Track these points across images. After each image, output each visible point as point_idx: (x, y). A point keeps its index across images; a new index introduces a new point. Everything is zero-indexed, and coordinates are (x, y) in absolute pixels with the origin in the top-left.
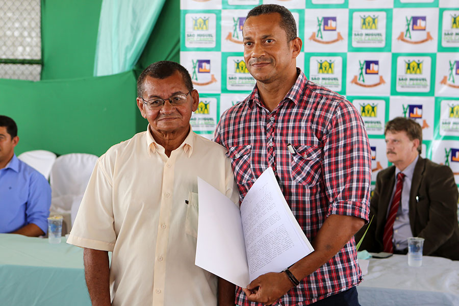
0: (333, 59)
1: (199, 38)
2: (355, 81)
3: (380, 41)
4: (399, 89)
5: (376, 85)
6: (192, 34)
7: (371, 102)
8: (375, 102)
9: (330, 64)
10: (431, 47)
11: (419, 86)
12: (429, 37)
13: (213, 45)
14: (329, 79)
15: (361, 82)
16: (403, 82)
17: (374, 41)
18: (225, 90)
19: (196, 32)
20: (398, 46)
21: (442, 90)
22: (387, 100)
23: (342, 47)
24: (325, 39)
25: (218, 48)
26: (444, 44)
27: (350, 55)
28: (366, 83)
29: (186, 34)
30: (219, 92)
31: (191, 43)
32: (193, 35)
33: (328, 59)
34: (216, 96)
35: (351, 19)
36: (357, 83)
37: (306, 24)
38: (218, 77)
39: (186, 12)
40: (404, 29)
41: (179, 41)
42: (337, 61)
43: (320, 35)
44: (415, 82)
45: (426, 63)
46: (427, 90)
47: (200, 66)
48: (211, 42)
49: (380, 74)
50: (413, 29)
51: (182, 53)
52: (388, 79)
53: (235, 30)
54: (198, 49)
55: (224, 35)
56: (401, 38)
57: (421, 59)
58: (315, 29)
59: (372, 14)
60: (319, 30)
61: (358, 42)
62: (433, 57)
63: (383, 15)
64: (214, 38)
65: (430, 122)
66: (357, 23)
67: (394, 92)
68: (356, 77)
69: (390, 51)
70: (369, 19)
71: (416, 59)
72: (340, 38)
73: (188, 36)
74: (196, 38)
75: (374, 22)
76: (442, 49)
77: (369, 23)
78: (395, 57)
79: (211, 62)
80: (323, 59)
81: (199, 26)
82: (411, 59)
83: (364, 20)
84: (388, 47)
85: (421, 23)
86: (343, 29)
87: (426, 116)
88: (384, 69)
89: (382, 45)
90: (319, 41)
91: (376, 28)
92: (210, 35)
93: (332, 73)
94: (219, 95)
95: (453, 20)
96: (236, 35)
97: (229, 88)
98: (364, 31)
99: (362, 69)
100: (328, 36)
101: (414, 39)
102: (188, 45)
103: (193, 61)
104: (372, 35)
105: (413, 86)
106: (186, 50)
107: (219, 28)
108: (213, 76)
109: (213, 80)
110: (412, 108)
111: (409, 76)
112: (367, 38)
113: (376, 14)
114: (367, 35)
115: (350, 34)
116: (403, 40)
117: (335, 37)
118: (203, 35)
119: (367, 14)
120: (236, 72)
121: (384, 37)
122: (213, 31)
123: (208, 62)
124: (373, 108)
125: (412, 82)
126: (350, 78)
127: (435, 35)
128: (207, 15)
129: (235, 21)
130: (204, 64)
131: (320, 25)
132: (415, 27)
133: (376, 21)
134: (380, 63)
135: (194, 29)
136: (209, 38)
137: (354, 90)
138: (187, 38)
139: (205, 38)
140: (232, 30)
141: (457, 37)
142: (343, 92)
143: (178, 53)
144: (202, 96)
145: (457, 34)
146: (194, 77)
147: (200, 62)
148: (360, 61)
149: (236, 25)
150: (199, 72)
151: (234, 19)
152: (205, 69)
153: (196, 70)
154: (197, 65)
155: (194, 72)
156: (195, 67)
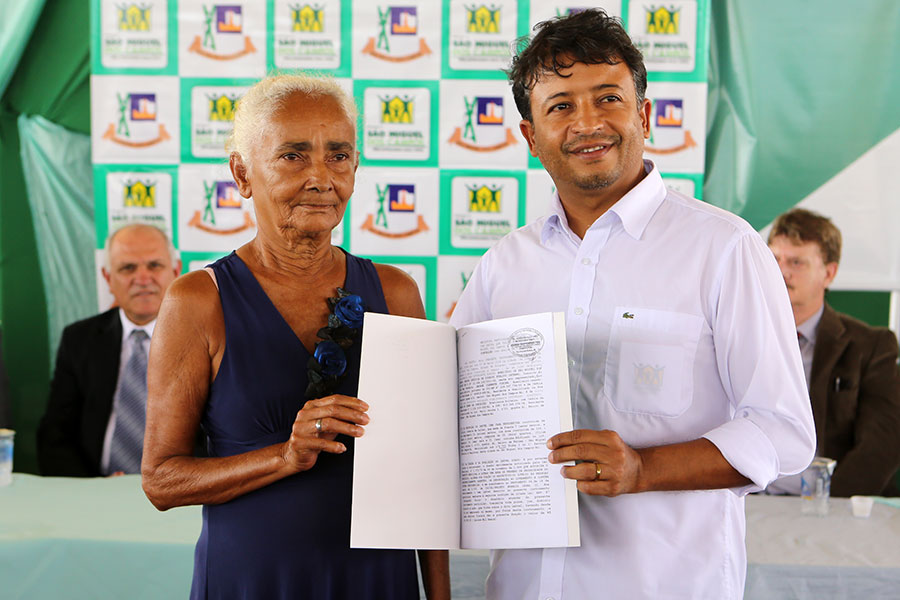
0: (411, 93)
1: (132, 48)
2: (456, 139)
3: (506, 58)
5: (498, 147)
6: (116, 38)
7: (490, 182)
8: (498, 182)
9: (406, 104)
13: (161, 63)
14: (403, 134)
15: (469, 141)
17: (494, 58)
18: (187, 157)
19: (125, 35)
22: (521, 179)
23: (428, 68)
24: (394, 52)
25: (172, 68)
27: (447, 87)
28: (479, 143)
29: (104, 38)
30: (176, 161)
31: (114, 57)
32: (119, 42)
33: (402, 93)
34: (170, 169)
35: (446, 12)
36: (460, 144)
37: (356, 20)
38: (174, 130)
41: (87, 58)
42: (420, 98)
43: (383, 44)
47: (135, 107)
48: (156, 56)
49: (507, 124)
51: (97, 83)
53: (208, 32)
54: (130, 72)
55: (185, 39)
58: (374, 31)
59: (488, 2)
60: (383, 34)
61: (462, 59)
63: (509, 5)
64: (164, 49)
66: (459, 20)
68: (458, 131)
70: (483, 13)
72: (424, 50)
73: (108, 42)
74: (124, 48)
75: (493, 19)
77: (483, 21)
79: (159, 99)
80: (392, 92)
81: (130, 20)
83: (473, 13)
86: (431, 34)
90: (382, 57)
91: (497, 31)
92: (155, 42)
93: (411, 122)
94: (175, 167)
95: (649, 16)
96: (209, 42)
97: (197, 152)
98: (474, 37)
99: (469, 113)
100: (400, 45)
102: (107, 61)
103: (119, 96)
104: (490, 44)
106: (104, 72)
107: (173, 25)
108: (162, 127)
109: (163, 136)
112: (480, 50)
114: (479, 44)
115: (445, 43)
117: (415, 49)
118: (141, 42)
120: (210, 119)
122: (160, 33)
123: (151, 97)
124: (494, 193)
126: (445, 133)
128: (146, 1)
129: (206, 13)
130: (143, 103)
131: (383, 23)
133: (497, 16)
134: (505, 102)
135: (121, 28)
136: (153, 48)
137: (452, 157)
138: (105, 48)
139: (145, 47)
140: (201, 33)
141: (658, 51)
142: (432, 162)
143: (86, 82)
144: (139, 169)
145: (657, 45)
146: (123, 130)
147: (135, 99)
148: (465, 99)
149: (208, 22)
150: (133, 119)
151: (205, 8)
152: (145, 112)
153: (127, 114)
154: (128, 105)
155: (122, 120)
156: (122, 110)
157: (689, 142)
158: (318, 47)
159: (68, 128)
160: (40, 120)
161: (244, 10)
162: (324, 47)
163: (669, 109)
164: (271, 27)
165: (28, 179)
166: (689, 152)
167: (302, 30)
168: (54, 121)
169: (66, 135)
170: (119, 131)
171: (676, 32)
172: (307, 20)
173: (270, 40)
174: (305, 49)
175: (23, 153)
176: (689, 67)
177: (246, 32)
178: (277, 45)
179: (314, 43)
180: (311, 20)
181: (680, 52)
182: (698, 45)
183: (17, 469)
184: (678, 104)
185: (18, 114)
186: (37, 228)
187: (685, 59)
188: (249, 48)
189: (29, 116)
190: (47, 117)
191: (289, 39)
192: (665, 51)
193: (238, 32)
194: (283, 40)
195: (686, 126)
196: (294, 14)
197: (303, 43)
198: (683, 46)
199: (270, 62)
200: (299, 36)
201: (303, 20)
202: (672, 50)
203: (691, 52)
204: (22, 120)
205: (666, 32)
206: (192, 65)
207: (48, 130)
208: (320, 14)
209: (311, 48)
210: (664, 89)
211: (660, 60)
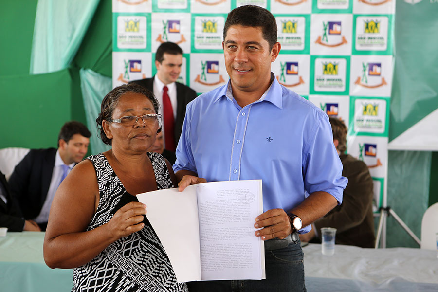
1: (130, 40)
3: (300, 44)
4: (317, 89)
5: (296, 85)
6: (124, 35)
10: (346, 50)
11: (335, 86)
12: (344, 41)
13: (144, 46)
15: (283, 82)
16: (320, 83)
17: (294, 44)
19: (128, 34)
20: (316, 49)
21: (356, 90)
25: (148, 49)
26: (358, 48)
28: (287, 83)
29: (118, 35)
31: (123, 43)
32: (125, 37)
39: (118, 14)
40: (321, 33)
41: (111, 43)
44: (332, 82)
45: (342, 64)
46: (343, 89)
47: (132, 66)
48: (142, 43)
49: (300, 74)
50: (330, 33)
51: (114, 54)
52: (307, 79)
53: (165, 32)
54: (130, 50)
55: (154, 36)
56: (319, 41)
57: (337, 61)
59: (292, 19)
62: (348, 59)
63: (302, 20)
64: (145, 40)
67: (312, 91)
68: (277, 77)
69: (308, 53)
70: (289, 24)
71: (333, 61)
73: (121, 37)
75: (294, 26)
76: (356, 52)
77: (289, 27)
78: (313, 59)
79: (142, 63)
81: (130, 28)
82: (328, 61)
83: (285, 24)
84: (306, 50)
85: (336, 28)
87: (342, 113)
88: (303, 69)
89: (302, 47)
91: (296, 32)
92: (141, 37)
95: (366, 25)
96: (165, 37)
99: (283, 69)
101: (330, 42)
102: (120, 45)
103: (125, 61)
105: (330, 86)
106: (118, 50)
107: (149, 29)
108: (144, 75)
110: (329, 106)
111: (326, 77)
113: (296, 19)
114: (287, 38)
116: (321, 43)
118: (135, 37)
119: (287, 19)
121: (303, 40)
122: (143, 33)
123: (139, 62)
125: (328, 83)
127: (349, 39)
128: (138, 18)
129: (164, 24)
130: (136, 64)
132: (331, 32)
133: (296, 25)
134: (299, 64)
135: (125, 31)
136: (140, 40)
138: (119, 39)
139: (136, 39)
140: (162, 33)
141: (370, 41)
143: (111, 54)
145: (370, 38)
146: (127, 76)
147: (132, 62)
148: (281, 63)
149: (165, 28)
150: (131, 71)
151: (163, 22)
152: (136, 68)
153: (128, 69)
154: (129, 65)
155: (126, 72)
156: (126, 67)
157: (384, 83)
158: (214, 40)
159: (102, 75)
160: (90, 71)
161: (181, 23)
162: (217, 40)
163: (375, 68)
164: (193, 30)
165: (84, 97)
166: (384, 87)
167: (207, 32)
168: (96, 71)
169: (101, 78)
170: (125, 77)
171: (378, 32)
172: (209, 27)
173: (193, 36)
174: (208, 40)
175: (82, 85)
176: (384, 48)
177: (182, 32)
178: (196, 39)
179: (212, 38)
180: (211, 27)
181: (380, 41)
182: (389, 38)
184: (379, 65)
185: (80, 69)
186: (88, 119)
187: (382, 45)
188: (183, 40)
189: (85, 69)
190: (92, 69)
191: (201, 36)
192: (373, 41)
193: (178, 32)
194: (198, 36)
195: (383, 75)
196: (203, 24)
197: (208, 37)
198: (382, 38)
199: (192, 46)
200: (206, 34)
201: (207, 28)
202: (376, 41)
203: (385, 41)
204: (82, 71)
205: (374, 32)
207: (93, 75)
208: (215, 25)
209: (211, 40)
210: (373, 59)
211: (371, 45)
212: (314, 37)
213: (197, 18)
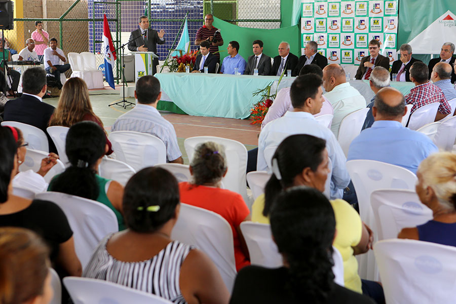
2: (357, 28)
3: (365, 13)
4: (371, 30)
5: (364, 29)
9: (349, 22)
10: (382, 15)
12: (381, 11)
15: (359, 28)
17: (363, 13)
18: (315, 32)
21: (386, 30)
23: (353, 15)
24: (347, 13)
25: (313, 16)
26: (386, 14)
27: (356, 18)
28: (361, 28)
29: (303, 11)
35: (356, 5)
37: (341, 7)
38: (313, 27)
39: (303, 3)
45: (380, 20)
52: (368, 27)
53: (319, 10)
54: (307, 17)
55: (315, 11)
56: (372, 12)
57: (378, 19)
59: (362, 3)
60: (346, 9)
62: (382, 18)
63: (366, 3)
64: (312, 13)
65: (382, 42)
66: (358, 6)
67: (370, 32)
68: (357, 26)
70: (362, 5)
71: (377, 19)
72: (352, 12)
74: (306, 13)
76: (385, 15)
78: (370, 18)
81: (307, 8)
82: (375, 19)
83: (360, 5)
84: (367, 15)
86: (353, 9)
87: (381, 39)
88: (366, 23)
90: (345, 13)
91: (364, 8)
93: (350, 25)
94: (313, 33)
95: (388, 5)
96: (319, 12)
99: (359, 23)
100: (348, 11)
101: (376, 12)
103: (305, 21)
106: (303, 17)
108: (311, 27)
110: (376, 37)
113: (364, 3)
114: (361, 10)
115: (355, 11)
120: (319, 25)
121: (366, 11)
123: (310, 21)
124: (363, 37)
128: (310, 4)
130: (309, 22)
131: (346, 7)
133: (364, 5)
135: (306, 10)
137: (357, 31)
142: (353, 32)
144: (308, 34)
148: (359, 20)
149: (319, 8)
150: (307, 25)
151: (318, 6)
152: (309, 24)
154: (307, 23)
156: (305, 23)
157: (395, 27)
164: (328, 9)
166: (395, 29)
167: (333, 9)
170: (305, 27)
171: (393, 7)
173: (328, 11)
176: (395, 14)
183: (292, 76)
184: (393, 20)
188: (325, 12)
193: (323, 10)
196: (332, 6)
199: (328, 15)
205: (391, 7)
206: (316, 16)
208: (336, 6)
210: (391, 18)
211: (390, 12)
212: (370, 10)
213: (330, 4)
